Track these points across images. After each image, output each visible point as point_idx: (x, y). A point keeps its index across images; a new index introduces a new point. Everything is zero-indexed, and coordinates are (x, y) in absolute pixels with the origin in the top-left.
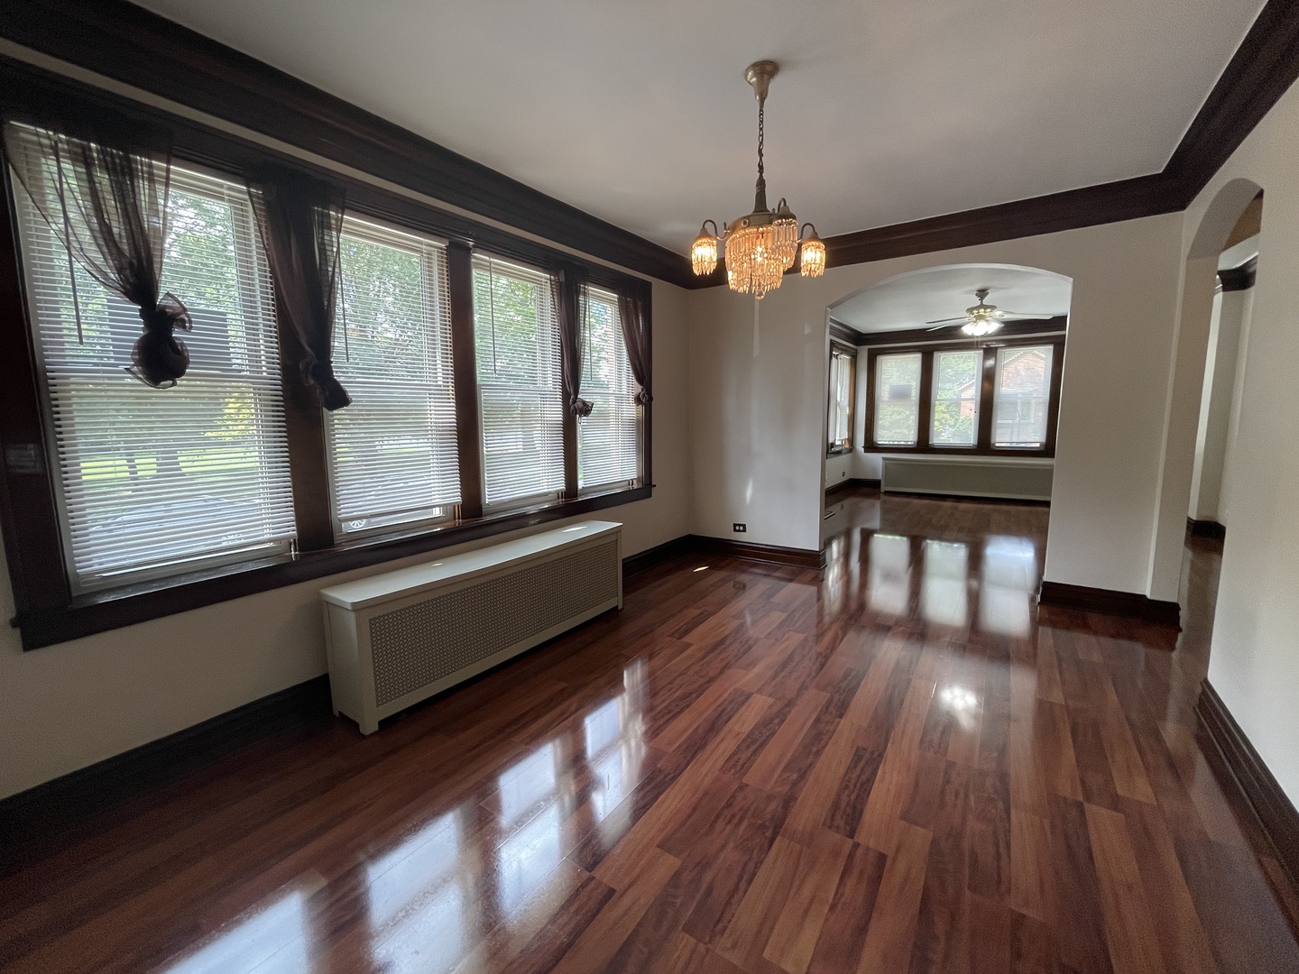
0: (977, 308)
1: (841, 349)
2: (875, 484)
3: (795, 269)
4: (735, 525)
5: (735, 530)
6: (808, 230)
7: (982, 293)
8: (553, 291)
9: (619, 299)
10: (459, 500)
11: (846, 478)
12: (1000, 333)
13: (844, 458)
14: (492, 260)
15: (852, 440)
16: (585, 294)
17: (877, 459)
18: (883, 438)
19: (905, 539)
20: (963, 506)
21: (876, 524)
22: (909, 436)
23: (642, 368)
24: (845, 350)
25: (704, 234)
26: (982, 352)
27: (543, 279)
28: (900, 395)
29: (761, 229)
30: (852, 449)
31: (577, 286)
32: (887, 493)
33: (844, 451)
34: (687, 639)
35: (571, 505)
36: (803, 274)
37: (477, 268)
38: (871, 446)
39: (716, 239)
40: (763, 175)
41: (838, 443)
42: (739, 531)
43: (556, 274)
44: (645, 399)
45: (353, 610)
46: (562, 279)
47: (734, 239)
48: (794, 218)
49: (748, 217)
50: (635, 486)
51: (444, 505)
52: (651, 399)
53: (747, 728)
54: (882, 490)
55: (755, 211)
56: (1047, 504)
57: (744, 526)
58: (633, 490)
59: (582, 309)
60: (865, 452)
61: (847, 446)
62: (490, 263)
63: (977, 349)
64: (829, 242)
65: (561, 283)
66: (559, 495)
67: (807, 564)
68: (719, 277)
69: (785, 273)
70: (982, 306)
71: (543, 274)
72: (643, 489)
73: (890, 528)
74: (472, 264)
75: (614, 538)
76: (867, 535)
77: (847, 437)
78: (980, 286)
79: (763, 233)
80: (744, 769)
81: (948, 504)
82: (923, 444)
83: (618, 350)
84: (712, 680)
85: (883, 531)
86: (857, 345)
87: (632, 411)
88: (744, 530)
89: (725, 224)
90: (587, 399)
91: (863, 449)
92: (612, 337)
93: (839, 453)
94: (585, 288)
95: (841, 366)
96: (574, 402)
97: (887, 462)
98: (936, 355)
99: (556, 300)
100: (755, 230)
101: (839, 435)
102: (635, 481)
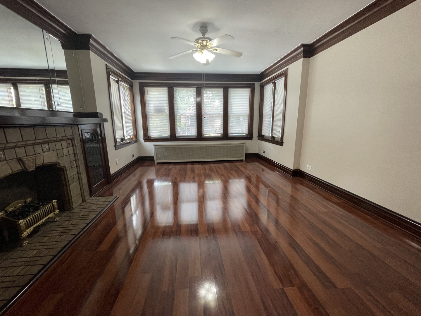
1: (124, 80)
2: (151, 159)
11: (134, 158)
13: (133, 146)
15: (136, 135)
22: (166, 132)
28: (159, 111)
30: (137, 140)
32: (158, 163)
33: (132, 142)
38: (148, 138)
54: (156, 163)
60: (144, 142)
61: (134, 139)
77: (133, 134)
86: (132, 79)
91: (143, 140)
93: (129, 143)
97: (156, 147)
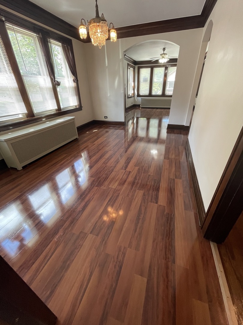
0: (163, 54)
1: (131, 66)
2: (139, 106)
3: (109, 39)
4: (105, 117)
5: (105, 118)
6: (111, 25)
7: (164, 49)
8: (39, 41)
9: (62, 45)
10: (26, 112)
11: (133, 104)
12: (168, 62)
13: (132, 99)
14: (14, 27)
15: (134, 93)
16: (50, 42)
17: (140, 98)
18: (141, 93)
19: (145, 119)
20: (158, 110)
21: (139, 116)
22: (147, 93)
23: (74, 71)
24: (132, 67)
25: (82, 24)
26: (164, 68)
27: (34, 36)
28: (145, 80)
29: (98, 24)
31: (47, 39)
32: (142, 108)
34: (94, 143)
35: (60, 113)
36: (111, 41)
37: (9, 30)
38: (139, 95)
39: (86, 26)
40: (97, 3)
41: (131, 95)
42: (106, 118)
43: (39, 34)
44: (76, 80)
45: (5, 141)
46: (41, 37)
47: (90, 27)
48: (106, 21)
49: (94, 19)
50: (77, 107)
51: (23, 113)
52: (77, 81)
53: (107, 157)
55: (96, 17)
56: (170, 108)
57: (107, 117)
58: (77, 108)
59: (50, 48)
60: (137, 97)
61: (133, 95)
62: (13, 28)
63: (163, 67)
64: (117, 30)
65: (41, 38)
66: (56, 110)
67: (122, 125)
68: (88, 40)
69: (106, 40)
70: (164, 54)
71: (34, 34)
72: (79, 108)
73: (142, 116)
74: (7, 28)
75: (73, 121)
76: (137, 118)
78: (163, 47)
79: (98, 26)
80: (107, 163)
81: (154, 110)
82: (150, 95)
83: (65, 64)
84: (100, 150)
85: (141, 117)
86: (135, 65)
87: (73, 84)
88: (107, 118)
89: (88, 21)
90: (59, 80)
92: (62, 59)
93: (131, 97)
94: (50, 40)
95: (131, 71)
96: (54, 81)
97: (142, 99)
98: (154, 68)
99: (41, 44)
100: (96, 24)
101: (131, 92)
102: (77, 106)
